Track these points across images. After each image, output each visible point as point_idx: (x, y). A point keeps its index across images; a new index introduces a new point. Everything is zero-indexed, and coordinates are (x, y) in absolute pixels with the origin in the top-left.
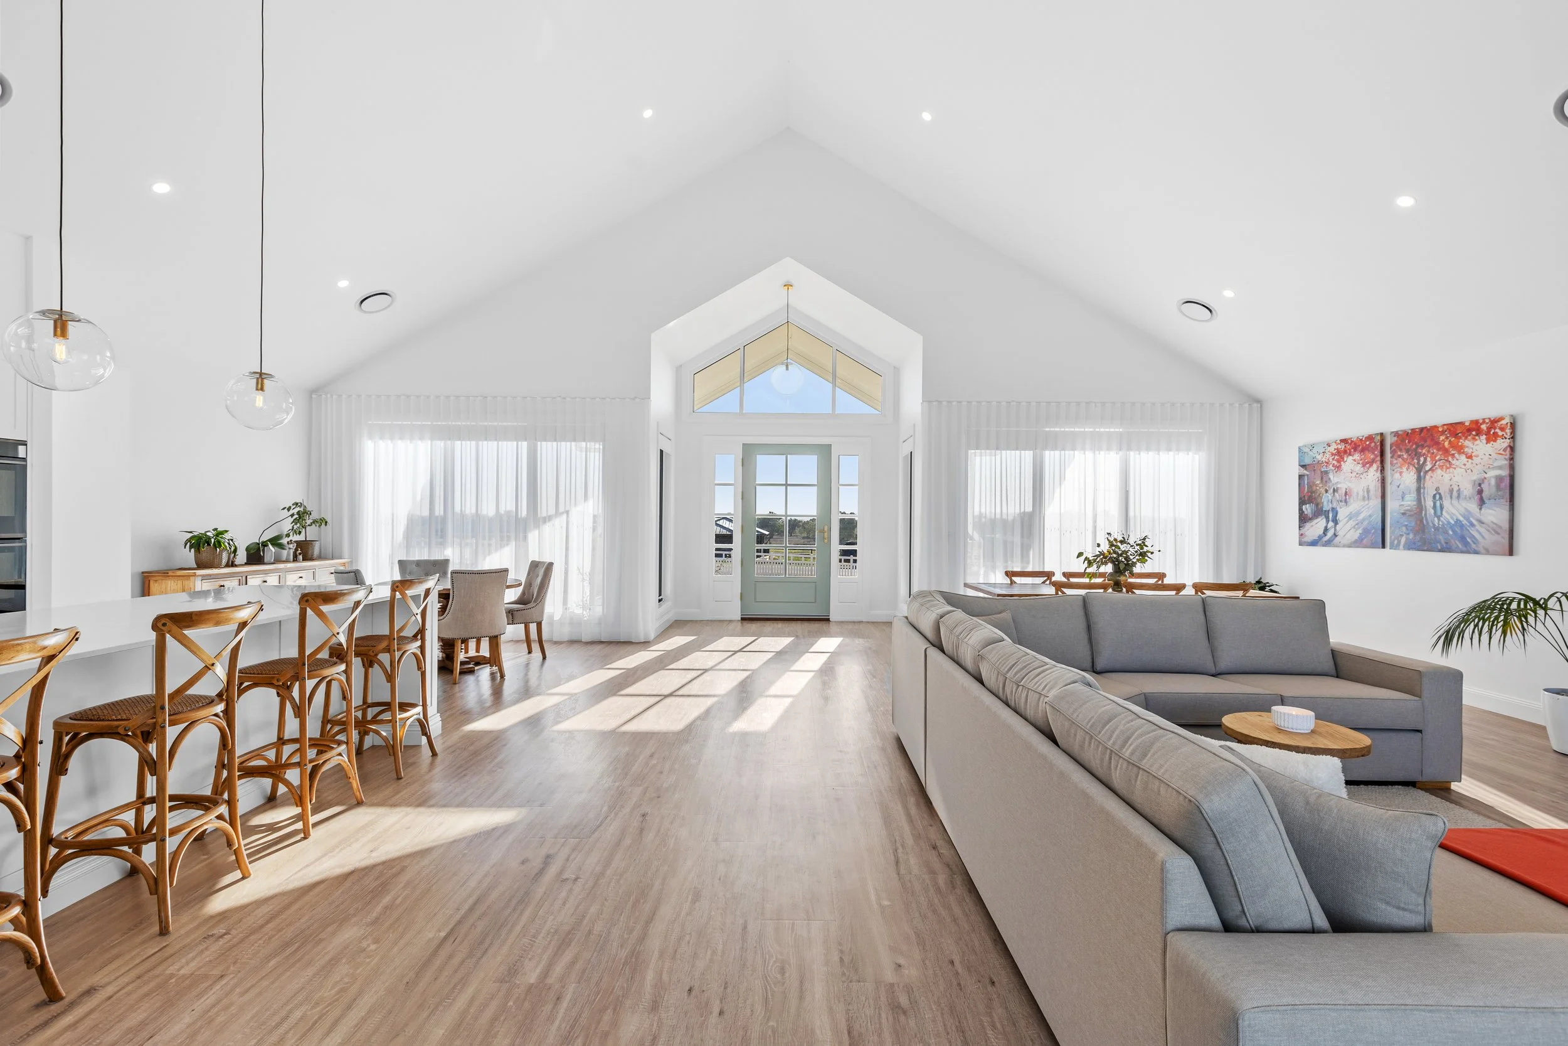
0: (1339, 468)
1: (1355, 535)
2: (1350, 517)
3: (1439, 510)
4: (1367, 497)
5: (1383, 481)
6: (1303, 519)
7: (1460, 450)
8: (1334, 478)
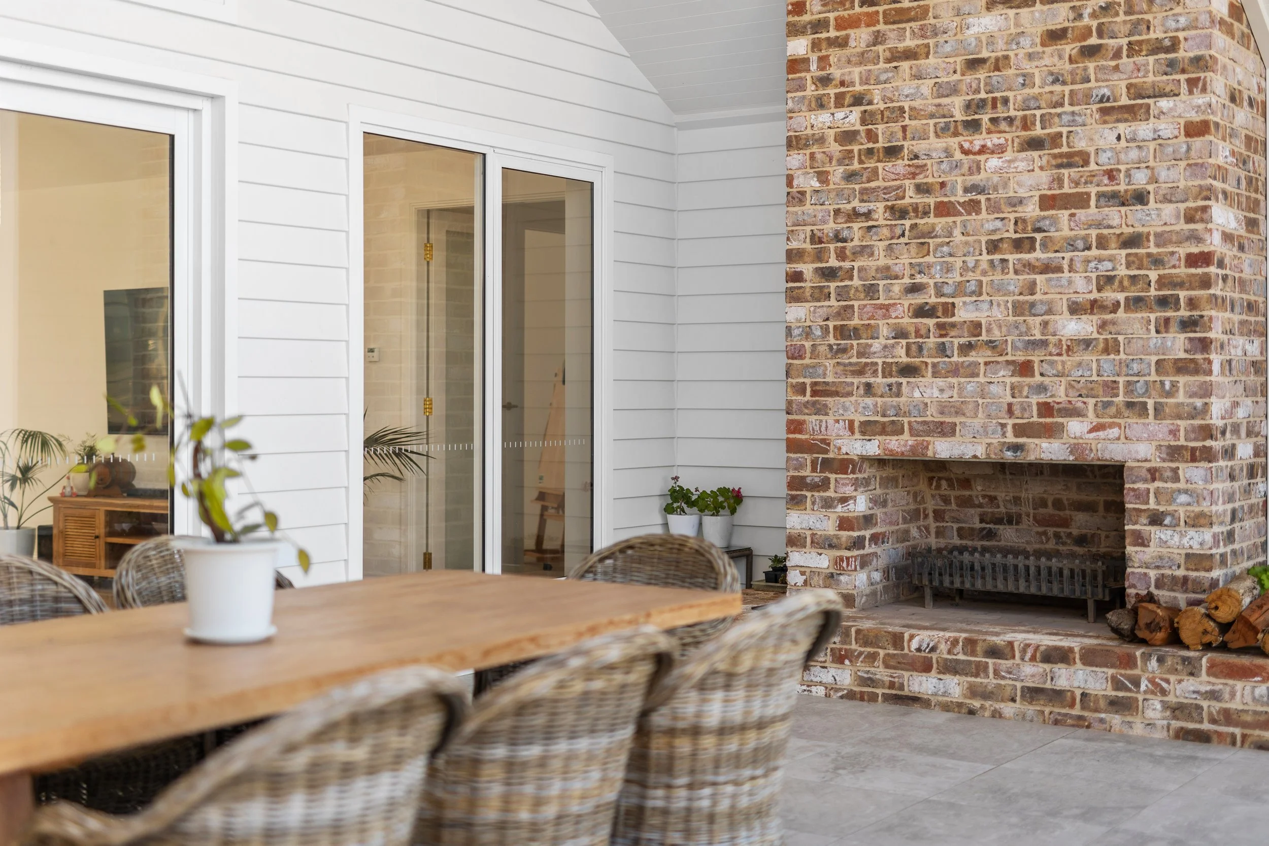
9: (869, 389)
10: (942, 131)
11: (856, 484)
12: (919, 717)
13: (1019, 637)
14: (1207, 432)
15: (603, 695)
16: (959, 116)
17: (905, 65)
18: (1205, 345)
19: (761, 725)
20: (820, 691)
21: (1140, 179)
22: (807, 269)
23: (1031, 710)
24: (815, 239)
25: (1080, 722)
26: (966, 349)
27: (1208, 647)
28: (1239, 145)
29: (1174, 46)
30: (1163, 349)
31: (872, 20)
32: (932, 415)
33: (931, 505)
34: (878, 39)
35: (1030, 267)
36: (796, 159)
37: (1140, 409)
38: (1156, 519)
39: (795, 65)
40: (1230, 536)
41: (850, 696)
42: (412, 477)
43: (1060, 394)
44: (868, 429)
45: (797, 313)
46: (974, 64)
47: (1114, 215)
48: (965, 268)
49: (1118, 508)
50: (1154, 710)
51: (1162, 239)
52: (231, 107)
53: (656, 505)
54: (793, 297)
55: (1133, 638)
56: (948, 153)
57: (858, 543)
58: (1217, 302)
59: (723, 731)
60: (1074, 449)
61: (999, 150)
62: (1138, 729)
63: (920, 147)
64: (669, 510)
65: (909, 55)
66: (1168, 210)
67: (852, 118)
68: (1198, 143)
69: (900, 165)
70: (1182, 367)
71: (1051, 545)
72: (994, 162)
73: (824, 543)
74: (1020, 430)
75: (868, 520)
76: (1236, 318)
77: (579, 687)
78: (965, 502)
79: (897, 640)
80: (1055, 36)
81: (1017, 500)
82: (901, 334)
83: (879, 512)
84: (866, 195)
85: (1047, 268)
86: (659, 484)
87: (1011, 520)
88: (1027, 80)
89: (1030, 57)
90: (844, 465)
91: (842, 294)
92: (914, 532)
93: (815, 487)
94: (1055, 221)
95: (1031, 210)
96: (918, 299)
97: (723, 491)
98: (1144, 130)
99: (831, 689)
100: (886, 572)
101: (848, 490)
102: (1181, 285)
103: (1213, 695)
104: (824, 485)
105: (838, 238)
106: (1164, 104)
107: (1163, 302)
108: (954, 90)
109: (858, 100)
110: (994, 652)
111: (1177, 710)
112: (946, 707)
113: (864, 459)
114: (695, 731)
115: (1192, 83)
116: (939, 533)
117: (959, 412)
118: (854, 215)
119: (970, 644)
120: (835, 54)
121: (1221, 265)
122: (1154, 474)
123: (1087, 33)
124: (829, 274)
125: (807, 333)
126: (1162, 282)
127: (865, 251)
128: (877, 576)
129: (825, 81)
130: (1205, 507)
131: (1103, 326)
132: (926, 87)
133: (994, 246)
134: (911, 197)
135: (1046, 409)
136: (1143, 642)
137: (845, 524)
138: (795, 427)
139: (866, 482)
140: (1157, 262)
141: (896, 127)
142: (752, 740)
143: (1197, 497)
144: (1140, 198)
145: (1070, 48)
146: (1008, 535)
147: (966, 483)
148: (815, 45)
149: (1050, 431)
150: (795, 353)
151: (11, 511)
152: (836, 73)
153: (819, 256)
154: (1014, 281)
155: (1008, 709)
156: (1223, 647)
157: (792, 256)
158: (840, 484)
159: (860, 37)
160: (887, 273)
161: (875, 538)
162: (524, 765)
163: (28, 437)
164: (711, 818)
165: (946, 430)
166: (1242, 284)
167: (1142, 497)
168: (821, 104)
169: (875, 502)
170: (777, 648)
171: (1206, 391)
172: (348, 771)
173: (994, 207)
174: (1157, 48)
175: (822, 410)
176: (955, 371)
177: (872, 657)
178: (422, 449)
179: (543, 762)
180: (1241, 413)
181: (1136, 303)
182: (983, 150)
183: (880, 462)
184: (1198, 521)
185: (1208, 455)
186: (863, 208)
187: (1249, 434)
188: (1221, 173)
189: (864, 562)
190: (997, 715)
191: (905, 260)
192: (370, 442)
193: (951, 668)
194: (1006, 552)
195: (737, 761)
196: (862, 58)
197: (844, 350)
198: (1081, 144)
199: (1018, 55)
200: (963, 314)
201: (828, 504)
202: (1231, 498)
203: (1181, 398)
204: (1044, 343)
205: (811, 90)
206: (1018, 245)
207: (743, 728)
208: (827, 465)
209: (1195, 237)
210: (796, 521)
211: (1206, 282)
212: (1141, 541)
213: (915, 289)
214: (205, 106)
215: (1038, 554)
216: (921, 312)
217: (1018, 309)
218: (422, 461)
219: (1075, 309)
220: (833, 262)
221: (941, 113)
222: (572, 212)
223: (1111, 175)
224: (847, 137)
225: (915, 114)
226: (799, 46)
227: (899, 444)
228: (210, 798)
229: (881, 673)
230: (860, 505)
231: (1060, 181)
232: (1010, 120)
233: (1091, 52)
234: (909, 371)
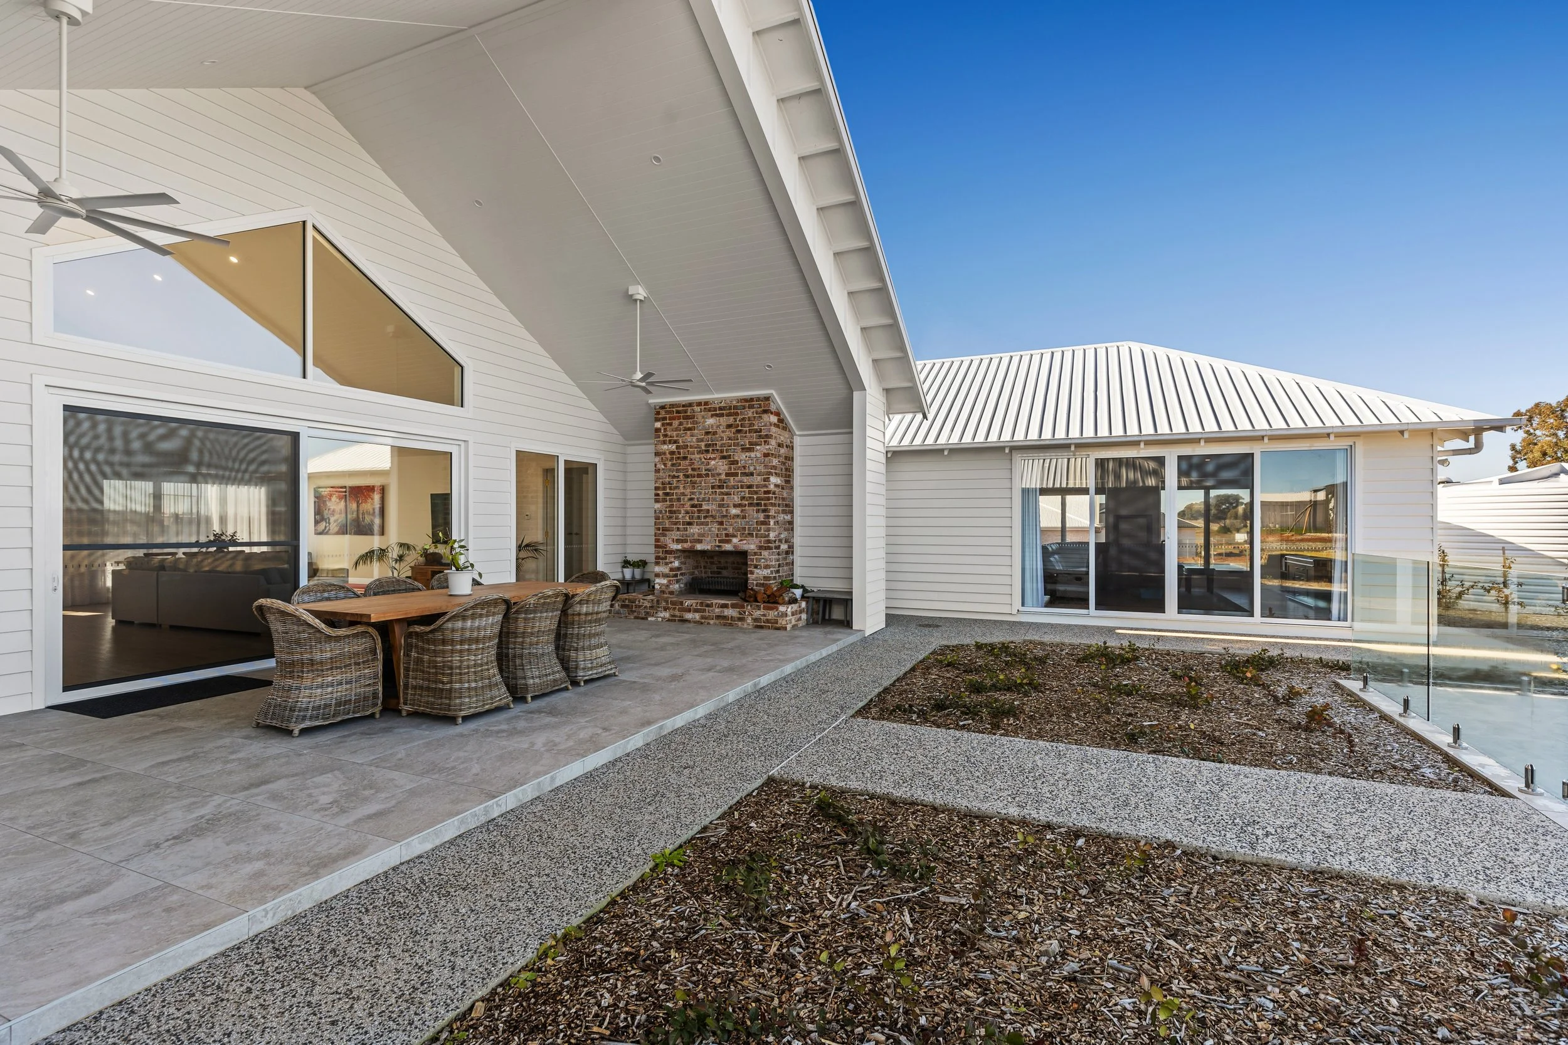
0: (330, 499)
1: (336, 529)
2: (335, 521)
3: (364, 518)
4: (340, 513)
5: (346, 506)
6: (317, 522)
7: (369, 496)
8: (328, 504)
9: (678, 529)
10: (700, 452)
11: (675, 558)
12: (687, 625)
13: (715, 601)
14: (769, 541)
15: (549, 604)
16: (703, 448)
17: (689, 432)
18: (768, 517)
19: (597, 613)
20: (660, 619)
21: (752, 468)
22: (660, 492)
23: (717, 622)
24: (663, 483)
25: (731, 625)
26: (705, 517)
27: (764, 602)
28: (782, 459)
29: (760, 431)
30: (758, 518)
31: (679, 418)
32: (696, 537)
33: (702, 564)
34: (681, 424)
35: (722, 493)
36: (657, 459)
37: (751, 535)
38: (756, 567)
39: (657, 430)
40: (778, 571)
41: (669, 620)
42: (541, 558)
43: (731, 531)
44: (678, 541)
45: (658, 506)
46: (707, 433)
47: (745, 479)
48: (705, 494)
49: (746, 564)
50: (749, 620)
51: (758, 486)
52: (471, 443)
53: (620, 565)
54: (657, 501)
55: (745, 600)
56: (700, 459)
57: (676, 575)
58: (774, 505)
59: (587, 614)
60: (734, 547)
61: (714, 459)
62: (745, 626)
63: (693, 457)
64: (623, 567)
65: (689, 429)
66: (759, 478)
67: (673, 447)
68: (767, 459)
69: (687, 462)
70: (763, 523)
71: (736, 576)
72: (713, 462)
73: (665, 576)
74: (720, 541)
75: (679, 569)
76: (780, 509)
77: (542, 601)
78: (712, 563)
79: (682, 603)
80: (729, 426)
81: (727, 562)
82: (687, 512)
83: (683, 566)
84: (678, 471)
85: (728, 494)
86: (620, 559)
87: (725, 568)
88: (722, 439)
89: (723, 432)
90: (671, 552)
91: (671, 500)
92: (696, 572)
93: (662, 559)
94: (729, 480)
95: (723, 477)
96: (693, 502)
97: (641, 561)
98: (753, 455)
99: (663, 618)
100: (686, 584)
101: (673, 560)
102: (762, 500)
103: (764, 615)
104: (665, 558)
105: (669, 483)
106: (758, 447)
107: (758, 504)
108: (702, 440)
109: (675, 442)
110: (708, 606)
111: (756, 620)
112: (695, 622)
113: (677, 550)
114: (579, 614)
115: (765, 442)
116: (705, 573)
117: (704, 536)
118: (674, 477)
119: (701, 604)
120: (668, 428)
121: (774, 493)
122: (755, 554)
123: (738, 426)
124: (667, 494)
125: (661, 512)
126: (758, 499)
127: (677, 488)
128: (682, 586)
129: (666, 436)
130: (768, 563)
131: (742, 511)
132: (694, 439)
133: (713, 487)
134: (690, 472)
135: (727, 535)
136: (747, 601)
137: (671, 570)
138: (657, 540)
139: (678, 557)
140: (756, 493)
141: (686, 450)
142: (595, 617)
143: (766, 560)
144: (752, 474)
145: (733, 430)
146: (725, 573)
147: (712, 557)
148: (663, 425)
149: (729, 542)
150: (657, 518)
151: (395, 571)
152: (669, 433)
153: (664, 489)
154: (718, 497)
155: (712, 622)
156: (768, 602)
157: (657, 488)
158: (670, 558)
159: (676, 423)
160: (683, 494)
161: (681, 574)
162: (529, 619)
163: (401, 545)
164: (584, 635)
165: (700, 541)
166: (783, 499)
167: (752, 560)
168: (664, 443)
169: (681, 563)
170: (601, 595)
171: (768, 530)
172: (481, 616)
173: (713, 476)
174: (756, 431)
175: (665, 535)
176: (702, 524)
177: (675, 609)
178: (545, 548)
179: (534, 618)
180: (782, 536)
181: (750, 505)
182: (710, 459)
183: (683, 551)
184: (767, 567)
185: (770, 548)
186: (676, 474)
187: (786, 542)
188: (775, 467)
189: (678, 581)
190: (709, 623)
191: (688, 491)
192: (520, 548)
193: (696, 611)
194: (724, 577)
195: (590, 622)
196: (677, 429)
197: (671, 517)
198: (736, 458)
199: (719, 431)
200: (705, 507)
201: (667, 564)
202: (778, 560)
203: (762, 532)
204: (726, 516)
205: (662, 438)
206: (720, 487)
207: (592, 614)
208: (667, 552)
209: (766, 486)
210: (657, 569)
211: (768, 499)
212: (752, 573)
213: (691, 499)
214: (462, 444)
215: (733, 578)
216: (693, 506)
217: (720, 506)
218: (545, 553)
219: (735, 506)
220: (668, 491)
221: (699, 447)
222: (590, 471)
223: (744, 467)
224: (672, 453)
225: (691, 447)
226: (658, 425)
227: (687, 545)
228: (448, 620)
229: (677, 613)
230: (676, 564)
231: (730, 468)
232: (717, 450)
233: (739, 431)
234: (690, 524)
